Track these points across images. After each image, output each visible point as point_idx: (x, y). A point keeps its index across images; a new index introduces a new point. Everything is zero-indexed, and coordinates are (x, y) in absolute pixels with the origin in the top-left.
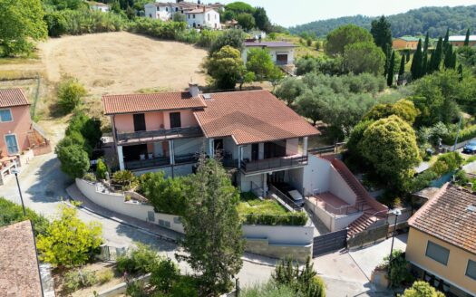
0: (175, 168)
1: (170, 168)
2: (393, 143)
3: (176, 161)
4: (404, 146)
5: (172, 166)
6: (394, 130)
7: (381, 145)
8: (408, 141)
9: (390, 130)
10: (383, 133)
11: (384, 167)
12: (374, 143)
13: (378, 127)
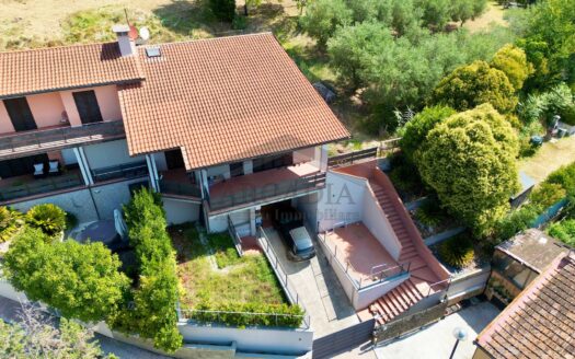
0: (95, 190)
1: (87, 191)
2: (475, 166)
3: (95, 179)
4: (494, 171)
5: (89, 187)
6: (482, 140)
7: (455, 165)
8: (503, 161)
9: (474, 140)
10: (461, 146)
11: (454, 203)
12: (443, 161)
13: (454, 131)
